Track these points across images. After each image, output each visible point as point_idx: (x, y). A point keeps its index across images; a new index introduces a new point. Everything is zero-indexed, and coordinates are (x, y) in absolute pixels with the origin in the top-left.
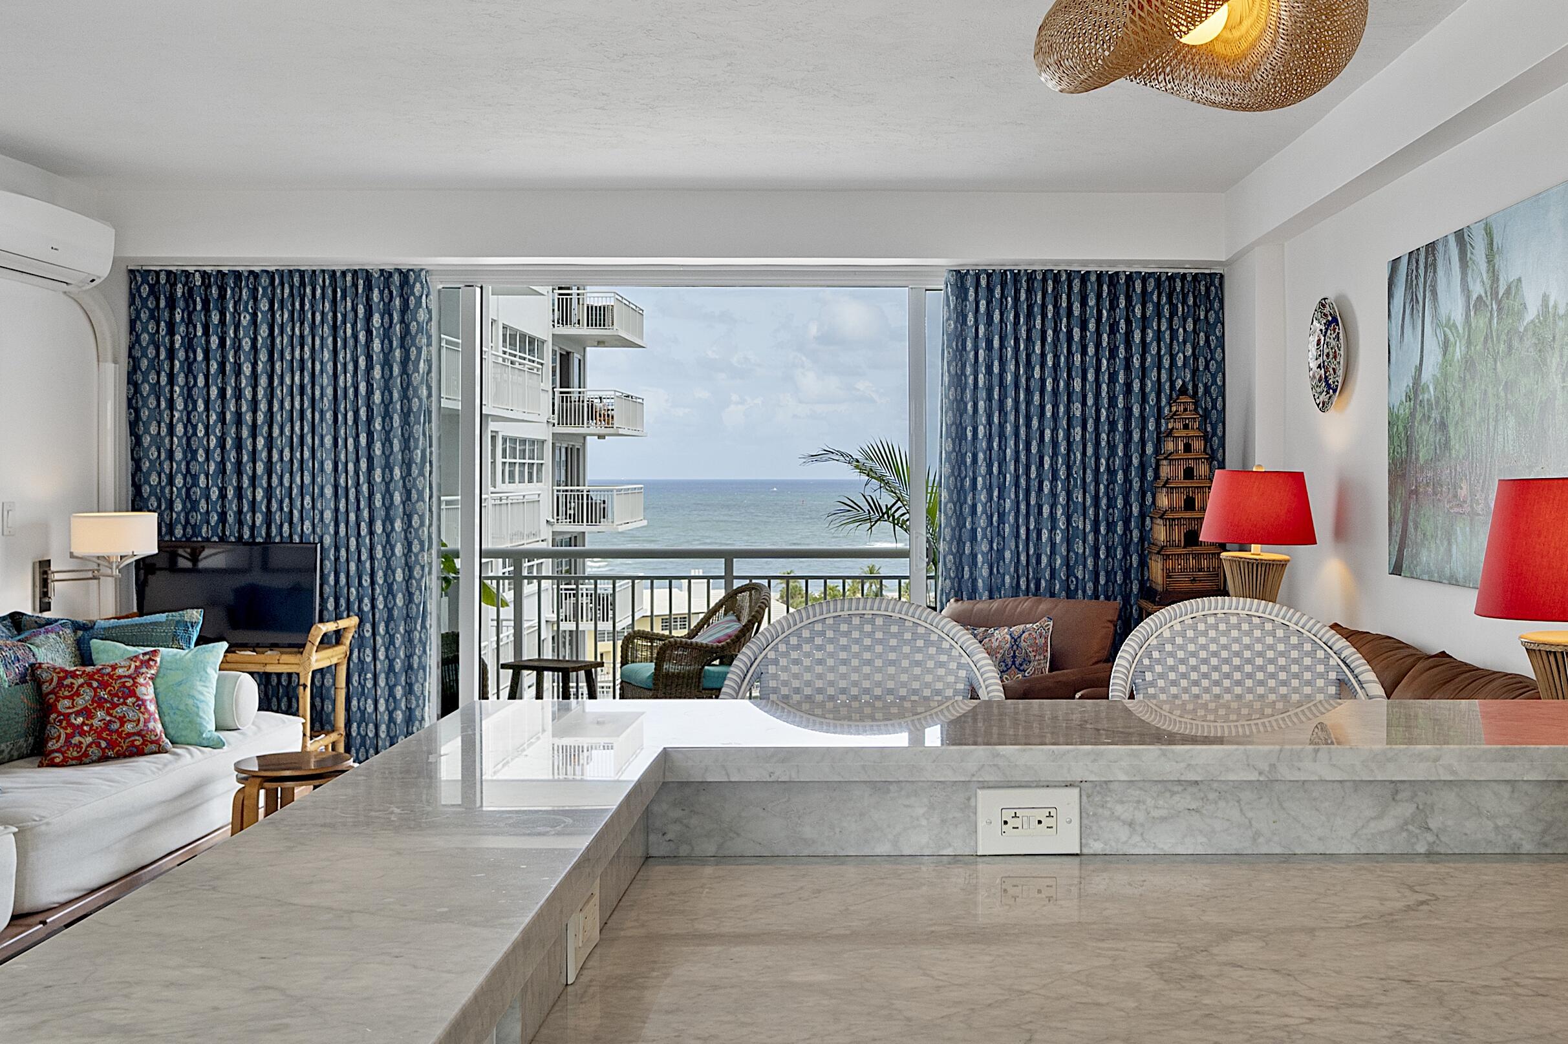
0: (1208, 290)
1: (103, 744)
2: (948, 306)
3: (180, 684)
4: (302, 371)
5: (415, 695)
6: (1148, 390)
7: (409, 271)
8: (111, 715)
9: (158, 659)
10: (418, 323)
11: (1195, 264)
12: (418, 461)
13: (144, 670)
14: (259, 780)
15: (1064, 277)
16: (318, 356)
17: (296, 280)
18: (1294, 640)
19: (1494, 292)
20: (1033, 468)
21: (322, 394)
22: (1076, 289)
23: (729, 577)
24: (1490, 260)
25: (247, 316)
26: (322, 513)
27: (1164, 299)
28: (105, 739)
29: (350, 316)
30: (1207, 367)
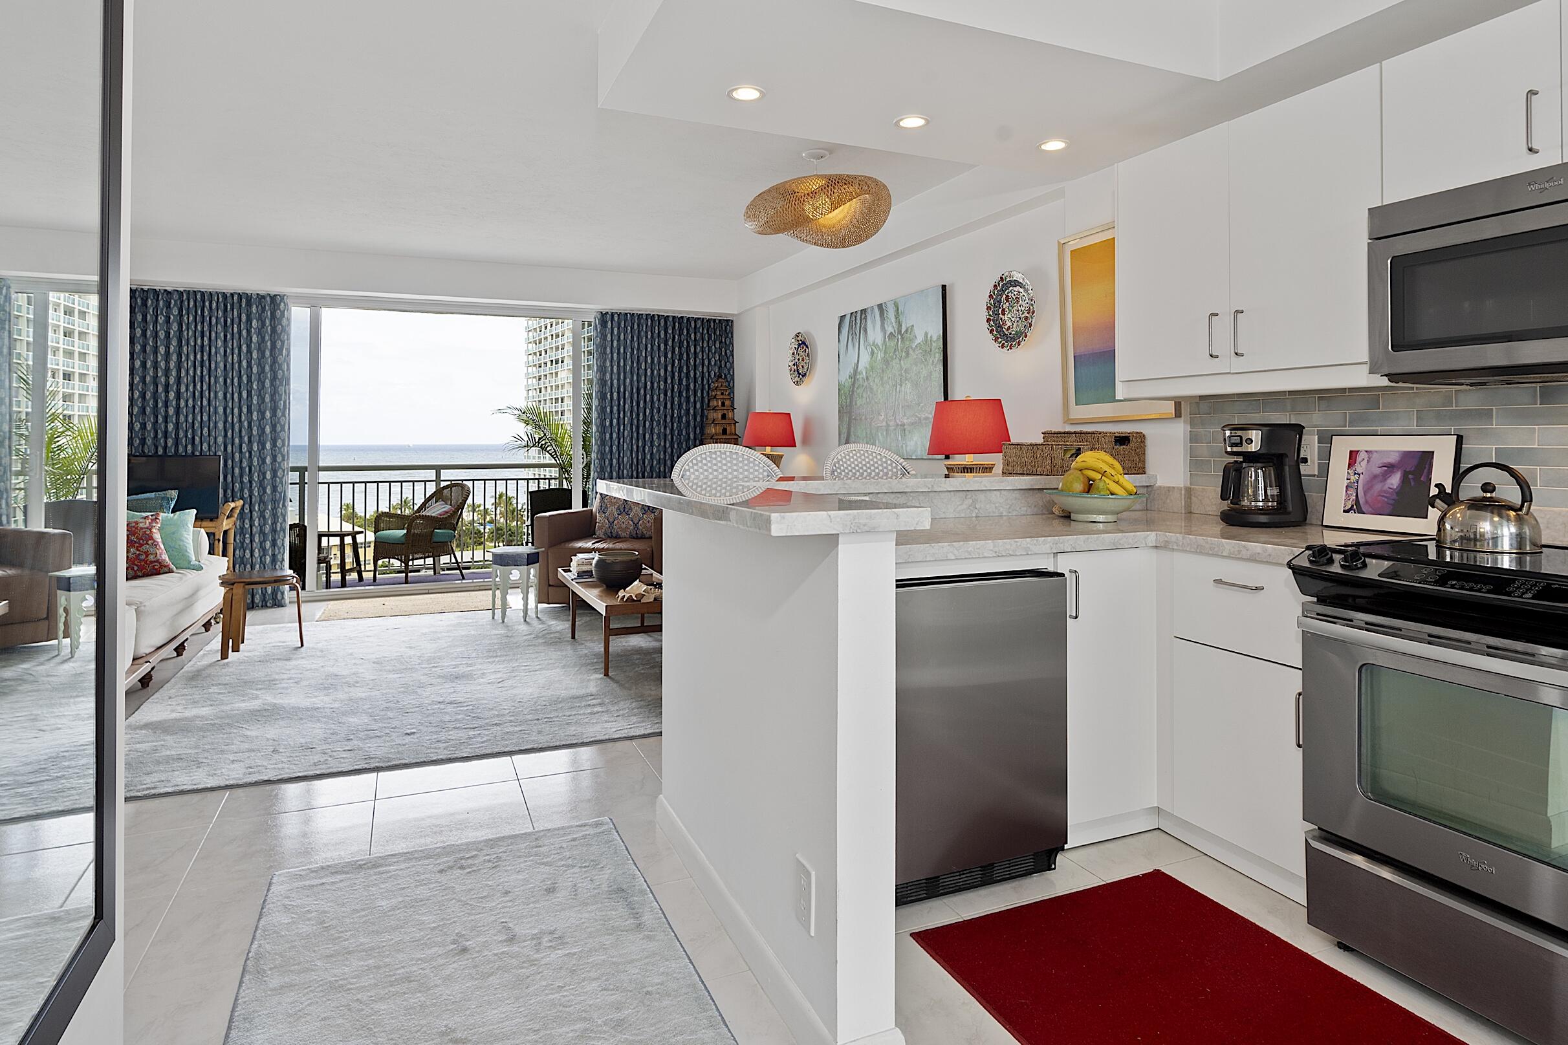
0: (726, 328)
1: (136, 568)
2: (597, 330)
3: (174, 533)
4: (202, 352)
5: (278, 546)
6: (697, 376)
7: (275, 296)
8: (138, 550)
9: (160, 518)
10: (282, 326)
11: (721, 315)
12: (282, 407)
13: (154, 524)
14: (243, 584)
15: (656, 318)
16: (213, 343)
17: (199, 297)
18: (884, 460)
19: (900, 332)
20: (641, 415)
21: (216, 367)
22: (662, 324)
23: (438, 480)
24: (897, 318)
25: (163, 318)
26: (215, 438)
27: (706, 331)
28: (137, 565)
29: (236, 320)
30: (725, 366)
